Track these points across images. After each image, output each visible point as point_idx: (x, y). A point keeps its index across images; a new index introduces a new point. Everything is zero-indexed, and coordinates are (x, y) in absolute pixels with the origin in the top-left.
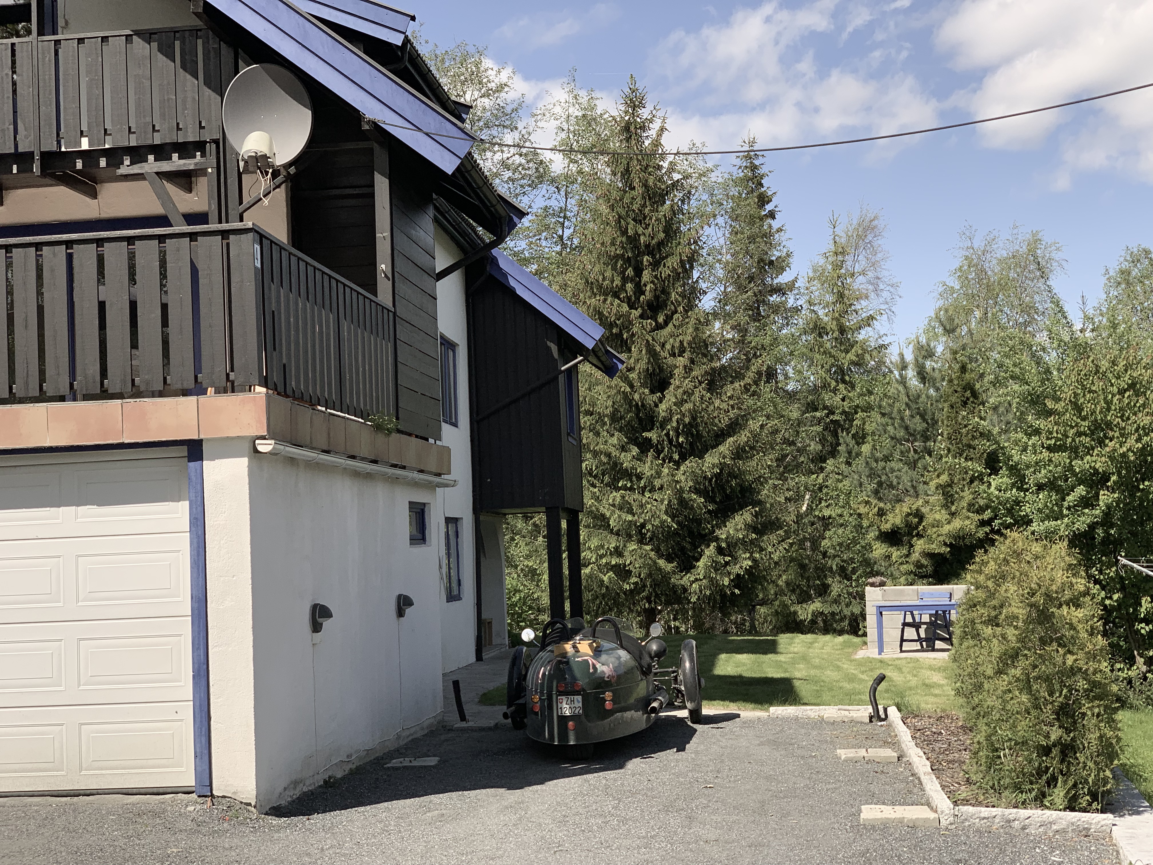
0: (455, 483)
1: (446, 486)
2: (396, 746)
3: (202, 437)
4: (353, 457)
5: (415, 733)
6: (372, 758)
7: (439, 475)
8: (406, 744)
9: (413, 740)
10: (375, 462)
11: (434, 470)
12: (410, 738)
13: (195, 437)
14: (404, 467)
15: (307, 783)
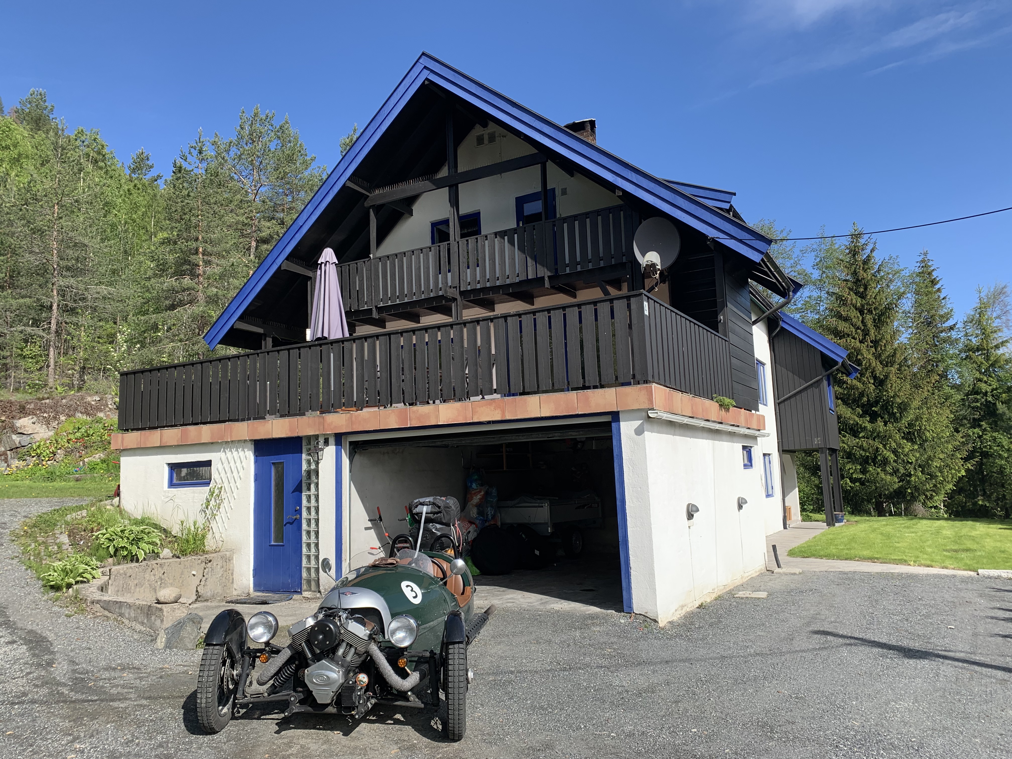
0: (768, 435)
1: (764, 436)
2: (741, 582)
3: (619, 410)
4: (708, 420)
5: (752, 574)
6: (727, 590)
7: (759, 430)
8: (747, 581)
9: (751, 578)
10: (721, 423)
11: (756, 428)
12: (749, 578)
13: (615, 410)
14: (738, 426)
15: (689, 606)
